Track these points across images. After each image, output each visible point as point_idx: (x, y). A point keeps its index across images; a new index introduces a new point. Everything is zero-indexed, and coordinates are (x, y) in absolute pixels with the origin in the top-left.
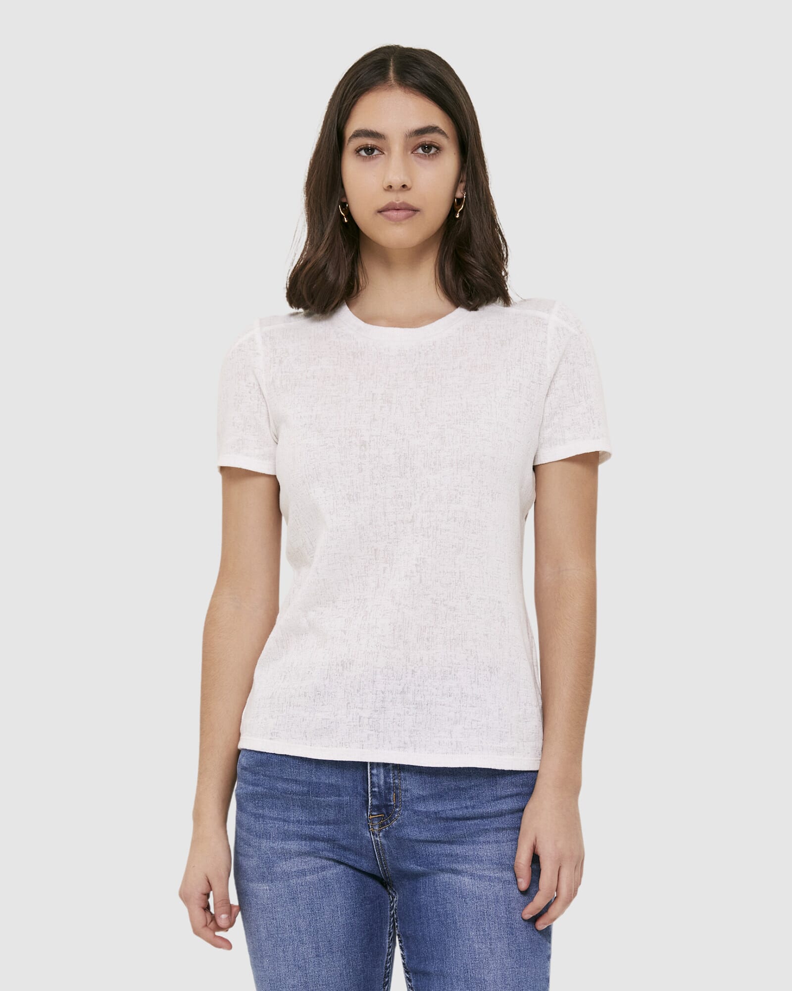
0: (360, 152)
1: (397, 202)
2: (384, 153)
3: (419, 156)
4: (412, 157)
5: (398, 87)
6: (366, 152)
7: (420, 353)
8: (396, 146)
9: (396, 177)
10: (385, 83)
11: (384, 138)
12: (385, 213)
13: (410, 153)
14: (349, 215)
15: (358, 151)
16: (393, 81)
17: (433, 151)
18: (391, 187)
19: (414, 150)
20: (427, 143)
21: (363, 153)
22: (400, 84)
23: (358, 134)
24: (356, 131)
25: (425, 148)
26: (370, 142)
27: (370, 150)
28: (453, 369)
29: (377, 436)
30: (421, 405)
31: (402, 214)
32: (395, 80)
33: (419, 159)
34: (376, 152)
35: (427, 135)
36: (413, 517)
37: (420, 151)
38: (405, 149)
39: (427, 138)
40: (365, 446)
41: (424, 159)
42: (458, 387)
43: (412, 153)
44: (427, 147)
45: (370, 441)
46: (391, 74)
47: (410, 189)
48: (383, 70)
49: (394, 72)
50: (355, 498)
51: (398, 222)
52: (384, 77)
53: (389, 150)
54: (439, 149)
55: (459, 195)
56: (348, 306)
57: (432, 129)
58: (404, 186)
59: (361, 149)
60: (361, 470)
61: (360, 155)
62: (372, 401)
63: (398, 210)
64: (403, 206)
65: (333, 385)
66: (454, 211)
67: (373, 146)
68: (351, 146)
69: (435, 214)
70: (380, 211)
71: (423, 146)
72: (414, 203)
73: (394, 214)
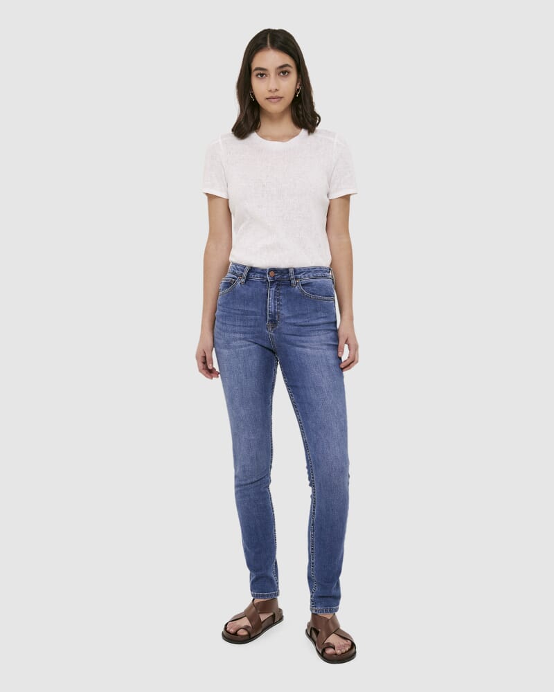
1: (274, 96)
2: (268, 76)
3: (281, 76)
4: (279, 77)
5: (271, 49)
6: (260, 76)
8: (272, 74)
9: (273, 86)
10: (266, 47)
11: (267, 71)
12: (270, 100)
14: (255, 98)
15: (257, 75)
17: (287, 73)
18: (271, 90)
19: (279, 74)
23: (257, 69)
26: (262, 72)
27: (262, 75)
29: (269, 183)
31: (276, 100)
32: (270, 46)
33: (281, 78)
34: (264, 76)
37: (282, 74)
38: (276, 74)
39: (284, 69)
41: (284, 78)
44: (284, 72)
46: (269, 44)
47: (278, 90)
51: (275, 103)
52: (266, 45)
54: (289, 72)
55: (298, 88)
57: (286, 65)
58: (276, 90)
61: (258, 77)
62: (266, 169)
63: (274, 98)
64: (276, 97)
66: (296, 94)
67: (263, 73)
68: (254, 73)
69: (289, 97)
70: (267, 99)
71: (283, 72)
72: (280, 95)
73: (273, 100)
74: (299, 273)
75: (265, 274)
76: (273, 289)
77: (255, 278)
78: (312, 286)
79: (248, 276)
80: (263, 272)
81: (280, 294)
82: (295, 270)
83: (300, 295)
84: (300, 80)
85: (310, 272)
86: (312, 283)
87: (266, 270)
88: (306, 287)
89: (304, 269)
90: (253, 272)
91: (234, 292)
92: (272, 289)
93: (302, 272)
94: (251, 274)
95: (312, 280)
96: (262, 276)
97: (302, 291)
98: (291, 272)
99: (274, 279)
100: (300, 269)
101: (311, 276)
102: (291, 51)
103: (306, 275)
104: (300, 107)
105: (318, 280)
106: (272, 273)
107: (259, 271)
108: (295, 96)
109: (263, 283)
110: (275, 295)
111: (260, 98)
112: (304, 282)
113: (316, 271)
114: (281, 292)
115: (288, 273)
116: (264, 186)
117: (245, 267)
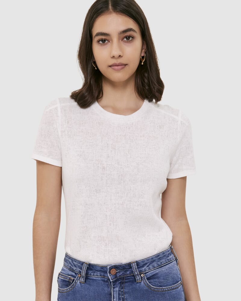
0: (100, 42)
1: (117, 63)
2: (110, 42)
3: (125, 42)
4: (122, 42)
5: (113, 13)
6: (102, 42)
7: (127, 127)
8: (115, 39)
9: (116, 53)
10: (108, 11)
11: (109, 36)
12: (113, 67)
13: (121, 41)
14: (97, 67)
15: (98, 41)
16: (111, 10)
17: (131, 39)
18: (114, 57)
19: (122, 39)
20: (128, 36)
21: (101, 42)
22: (114, 11)
23: (98, 34)
24: (97, 33)
25: (127, 38)
26: (103, 37)
27: (104, 41)
28: (141, 137)
29: (110, 165)
30: (128, 152)
31: (119, 67)
32: (112, 10)
33: (124, 43)
34: (106, 42)
35: (127, 32)
36: (123, 202)
37: (125, 39)
38: (119, 39)
39: (128, 34)
40: (104, 169)
41: (127, 43)
42: (143, 145)
43: (122, 41)
44: (128, 38)
45: (107, 167)
46: (110, 7)
47: (122, 57)
48: (106, 5)
49: (111, 6)
50: (99, 191)
51: (118, 71)
52: (107, 8)
53: (112, 40)
54: (133, 37)
55: (143, 55)
56: (98, 102)
57: (130, 30)
58: (120, 56)
59: (100, 41)
60: (102, 180)
61: (100, 43)
62: (107, 147)
63: (118, 66)
64: (120, 64)
65: (90, 137)
66: (141, 62)
67: (105, 39)
68: (95, 40)
69: (134, 65)
70: (110, 66)
71: (126, 37)
72: (125, 62)
73: (116, 68)
74: (143, 266)
75: (106, 272)
76: (117, 289)
77: (96, 276)
78: (158, 278)
79: (87, 274)
80: (103, 269)
81: (125, 293)
82: (137, 263)
83: (147, 290)
84: (145, 47)
85: (154, 261)
86: (157, 274)
87: (106, 267)
88: (152, 280)
89: (147, 259)
90: (91, 270)
91: (74, 292)
92: (115, 289)
93: (146, 264)
94: (90, 272)
95: (157, 271)
96: (102, 274)
97: (149, 286)
98: (134, 266)
99: (116, 277)
100: (143, 261)
101: (156, 265)
102: (134, 14)
103: (151, 267)
104: (146, 75)
105: (163, 269)
106: (114, 271)
107: (99, 269)
108: (140, 65)
109: (104, 281)
110: (119, 294)
111: (102, 67)
112: (149, 274)
113: (160, 259)
114: (126, 290)
115: (131, 268)
116: (104, 168)
117: (82, 263)
